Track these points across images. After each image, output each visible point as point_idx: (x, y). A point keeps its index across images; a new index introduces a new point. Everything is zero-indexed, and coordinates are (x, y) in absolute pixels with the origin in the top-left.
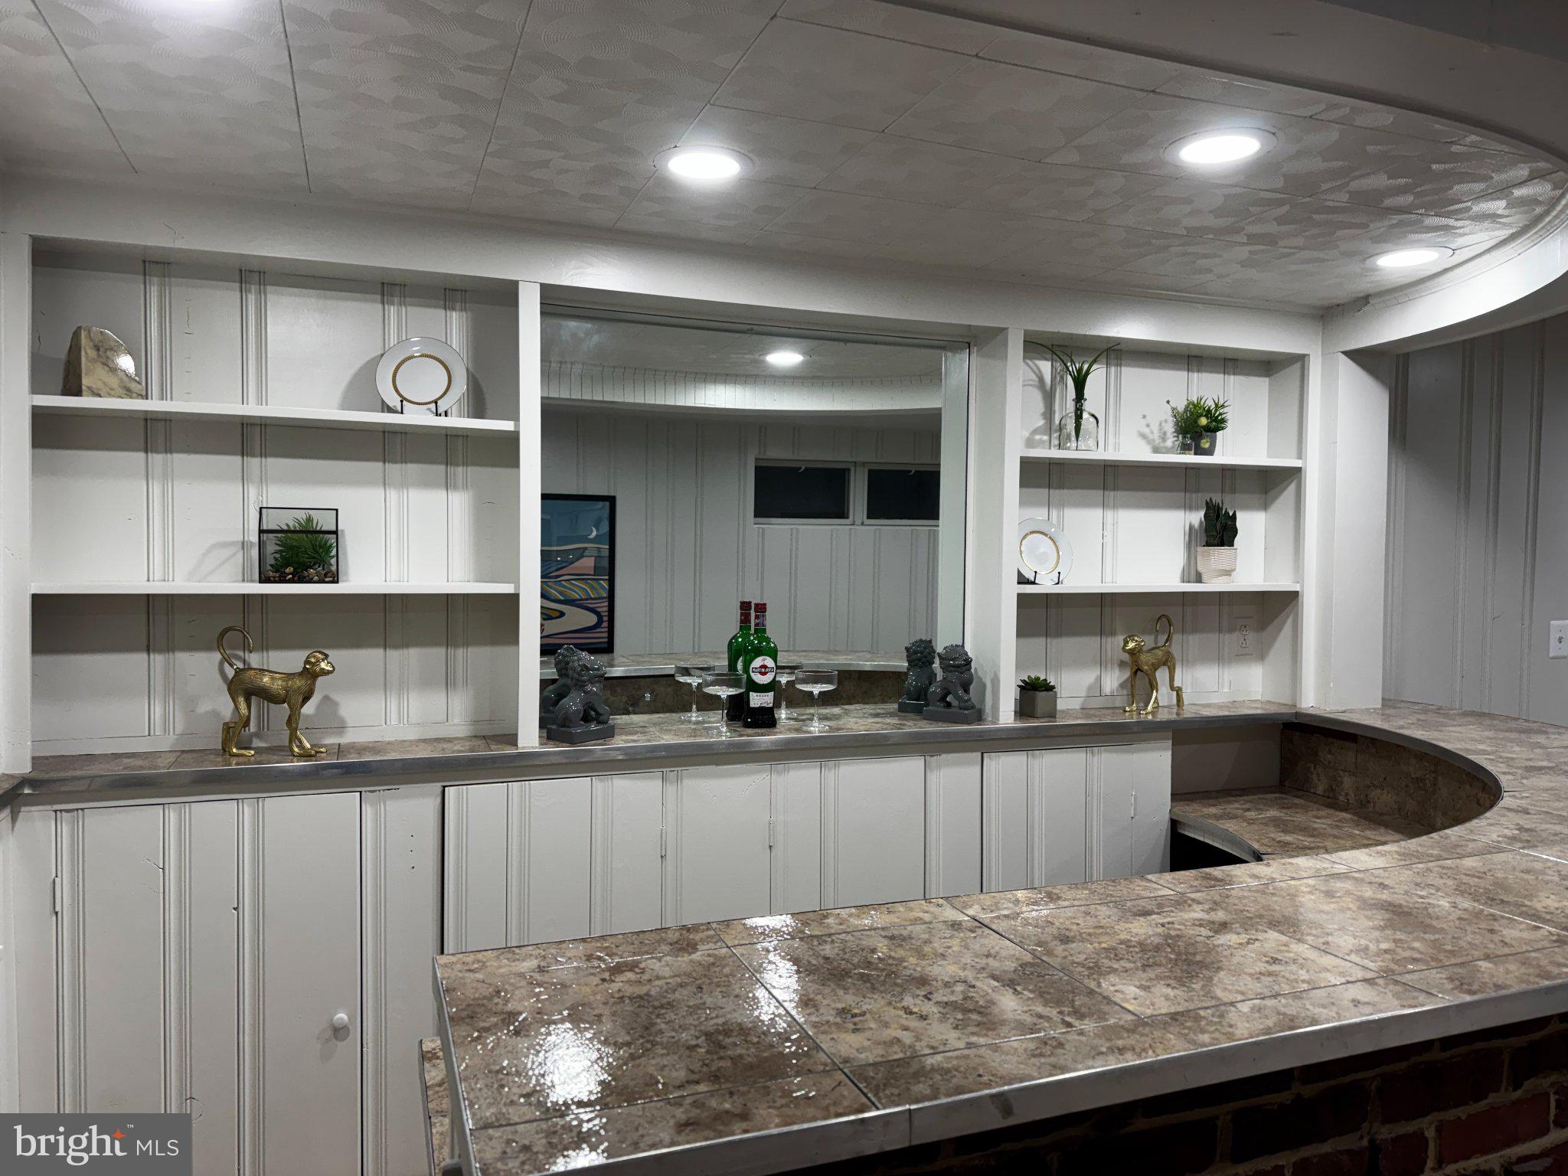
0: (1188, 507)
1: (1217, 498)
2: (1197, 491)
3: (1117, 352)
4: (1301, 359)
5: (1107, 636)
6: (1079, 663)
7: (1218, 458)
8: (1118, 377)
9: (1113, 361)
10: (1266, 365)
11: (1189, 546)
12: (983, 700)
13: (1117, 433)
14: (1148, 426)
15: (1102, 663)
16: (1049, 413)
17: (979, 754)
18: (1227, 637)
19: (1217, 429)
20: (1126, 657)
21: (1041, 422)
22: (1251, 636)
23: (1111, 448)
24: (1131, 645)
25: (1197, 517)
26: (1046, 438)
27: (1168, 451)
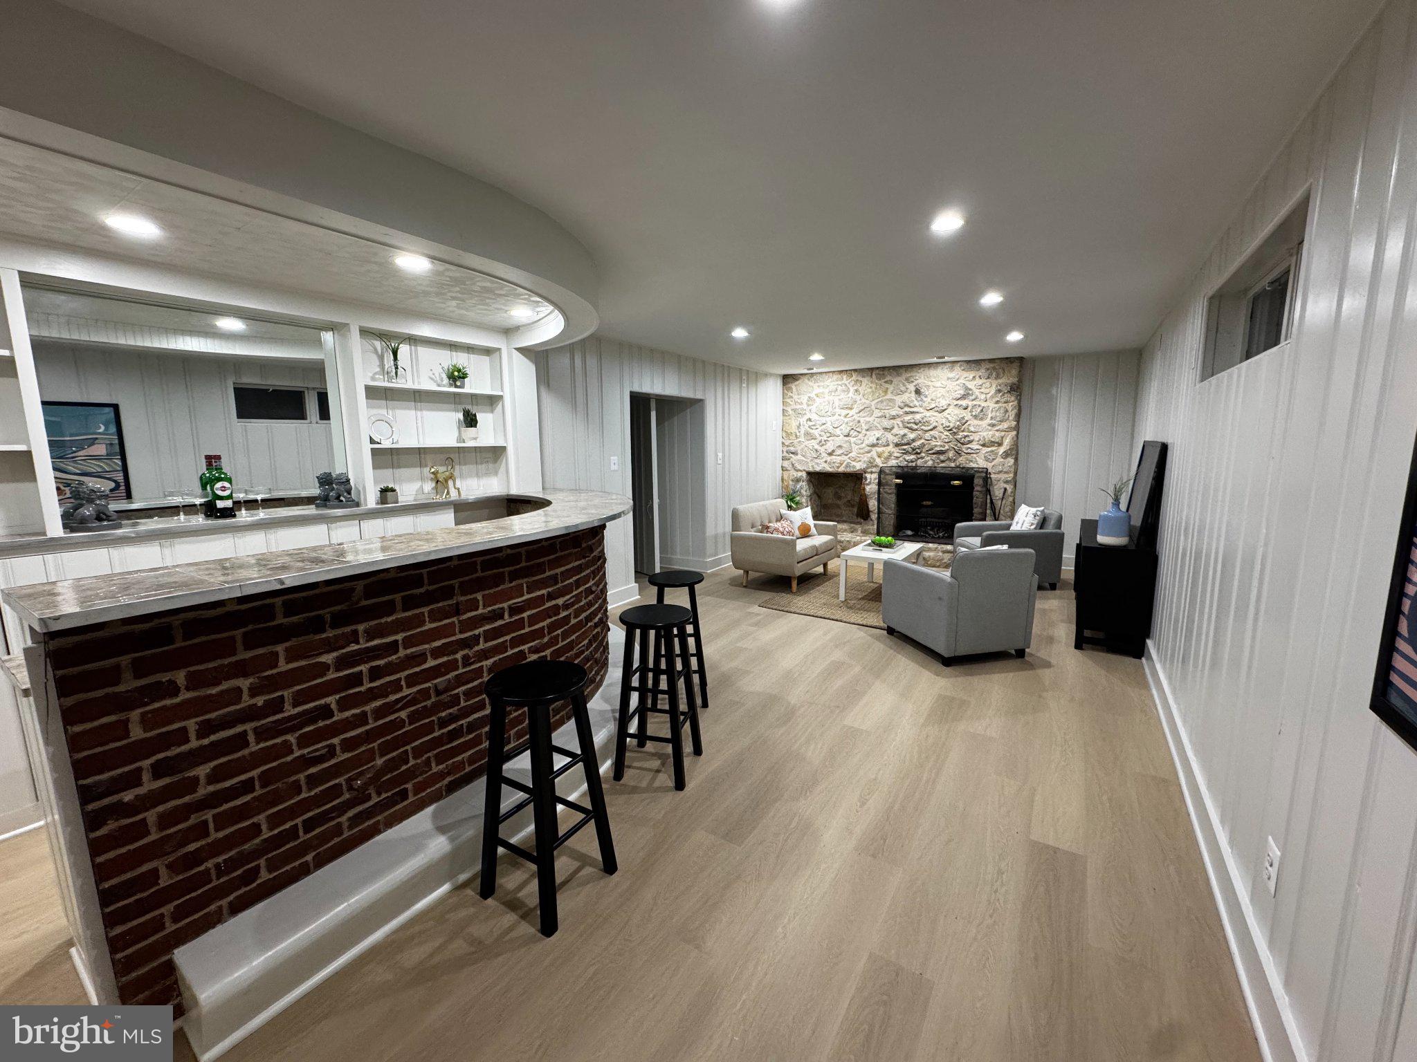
0: (457, 411)
1: (469, 407)
2: (460, 404)
3: (413, 340)
4: (499, 350)
5: (423, 467)
6: (410, 480)
7: (467, 390)
8: (416, 351)
9: (412, 344)
10: (488, 351)
11: (459, 428)
12: (360, 499)
13: (418, 376)
14: (434, 374)
15: (422, 479)
16: (382, 365)
17: (358, 521)
18: (480, 467)
19: (464, 378)
20: (432, 476)
21: (378, 369)
22: (491, 466)
23: (416, 383)
24: (433, 470)
25: (461, 416)
26: (381, 377)
27: (444, 386)
